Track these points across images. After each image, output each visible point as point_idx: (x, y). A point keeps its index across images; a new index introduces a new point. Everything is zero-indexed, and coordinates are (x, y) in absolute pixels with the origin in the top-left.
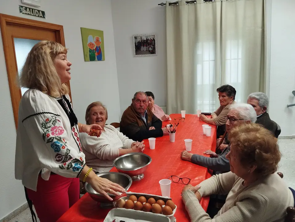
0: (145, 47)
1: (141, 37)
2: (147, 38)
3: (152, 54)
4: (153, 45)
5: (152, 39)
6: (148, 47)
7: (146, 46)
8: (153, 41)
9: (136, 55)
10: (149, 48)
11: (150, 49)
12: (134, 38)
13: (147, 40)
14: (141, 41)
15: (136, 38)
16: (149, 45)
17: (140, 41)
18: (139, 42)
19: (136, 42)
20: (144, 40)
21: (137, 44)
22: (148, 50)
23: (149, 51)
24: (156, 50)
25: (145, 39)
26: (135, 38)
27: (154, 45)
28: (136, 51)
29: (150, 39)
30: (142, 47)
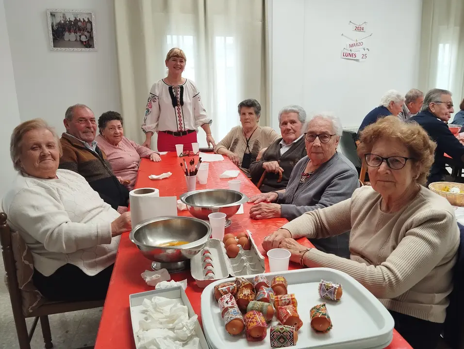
0: (73, 34)
1: (64, 14)
2: (76, 18)
3: (87, 47)
4: (88, 32)
5: (87, 20)
6: (79, 34)
7: (75, 32)
8: (89, 25)
9: (56, 49)
10: (80, 36)
11: (84, 39)
12: (49, 16)
13: (76, 21)
14: (65, 22)
15: (53, 15)
16: (80, 30)
17: (63, 22)
18: (59, 24)
19: (54, 24)
20: (70, 21)
21: (55, 28)
22: (78, 39)
23: (82, 42)
24: (95, 40)
25: (73, 19)
26: (51, 14)
27: (91, 32)
28: (55, 40)
29: (82, 20)
30: (67, 34)
